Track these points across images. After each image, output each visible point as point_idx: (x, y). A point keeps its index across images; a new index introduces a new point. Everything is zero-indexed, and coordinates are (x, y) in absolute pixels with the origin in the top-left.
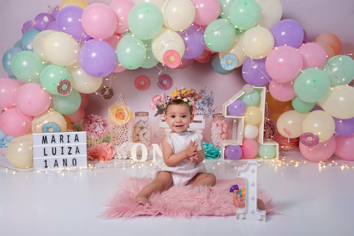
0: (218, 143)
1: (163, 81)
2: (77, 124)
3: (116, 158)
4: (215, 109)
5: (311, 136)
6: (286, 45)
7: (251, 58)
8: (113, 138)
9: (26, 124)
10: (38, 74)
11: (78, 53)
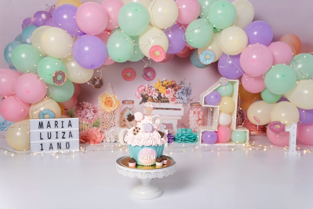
0: (194, 129)
1: (147, 73)
2: (70, 110)
3: (104, 141)
4: (193, 98)
5: (279, 124)
6: (258, 43)
7: (228, 54)
8: (102, 123)
9: (24, 111)
10: (35, 66)
11: (72, 47)
